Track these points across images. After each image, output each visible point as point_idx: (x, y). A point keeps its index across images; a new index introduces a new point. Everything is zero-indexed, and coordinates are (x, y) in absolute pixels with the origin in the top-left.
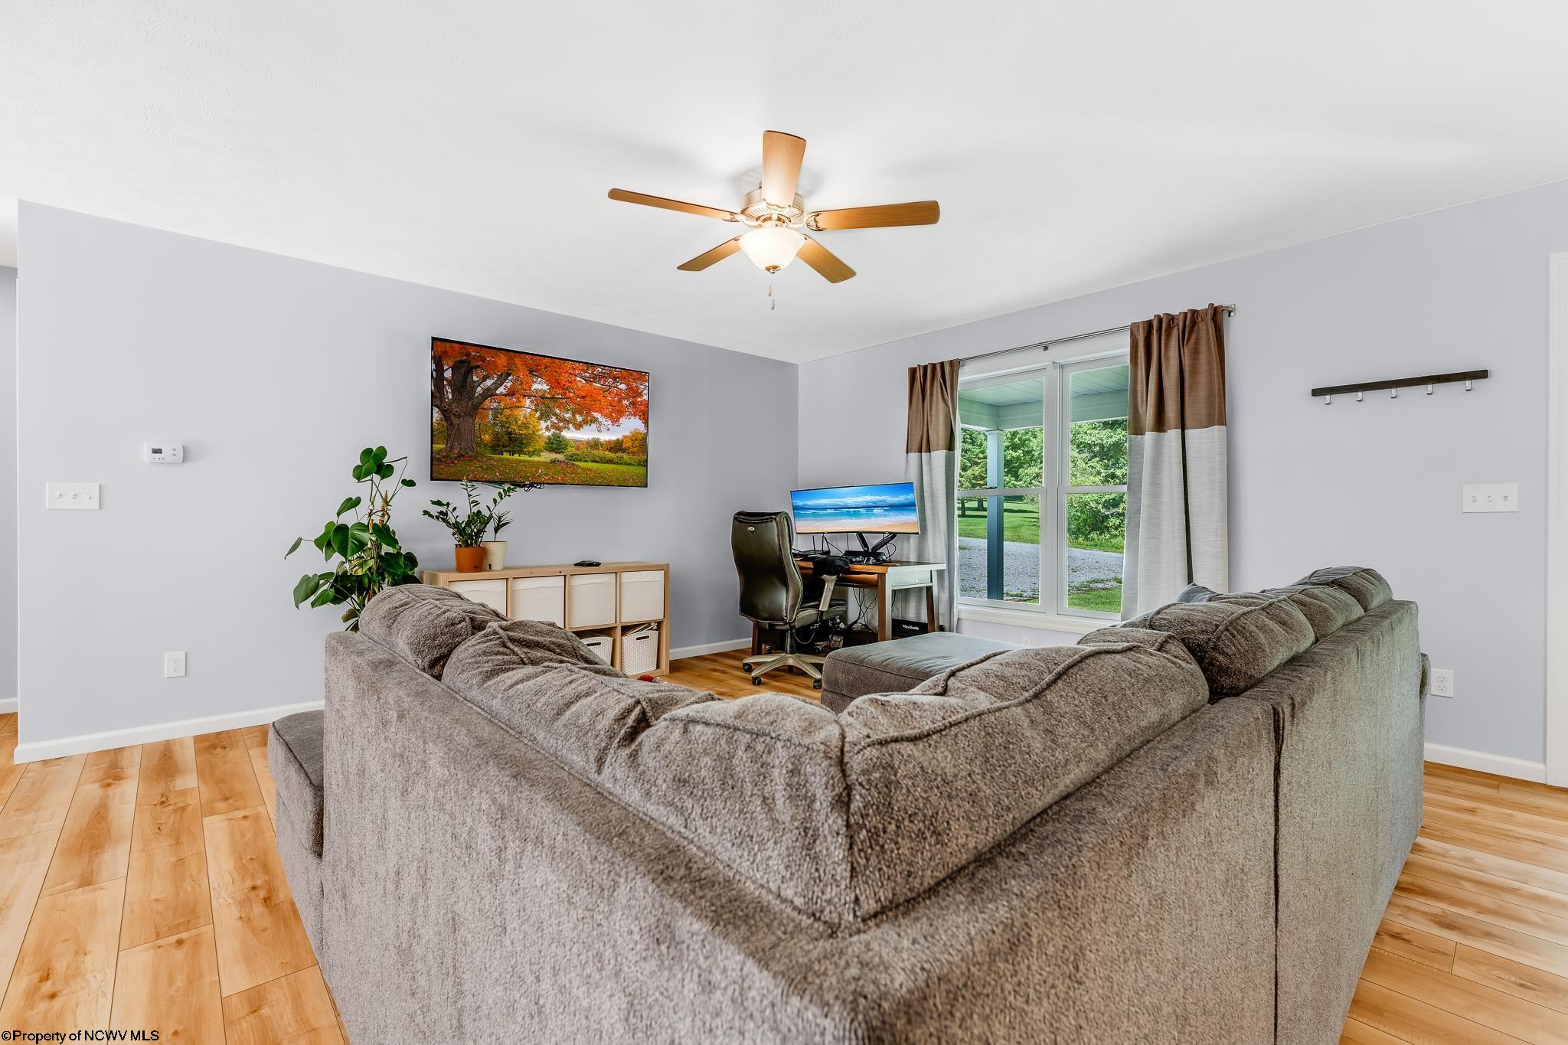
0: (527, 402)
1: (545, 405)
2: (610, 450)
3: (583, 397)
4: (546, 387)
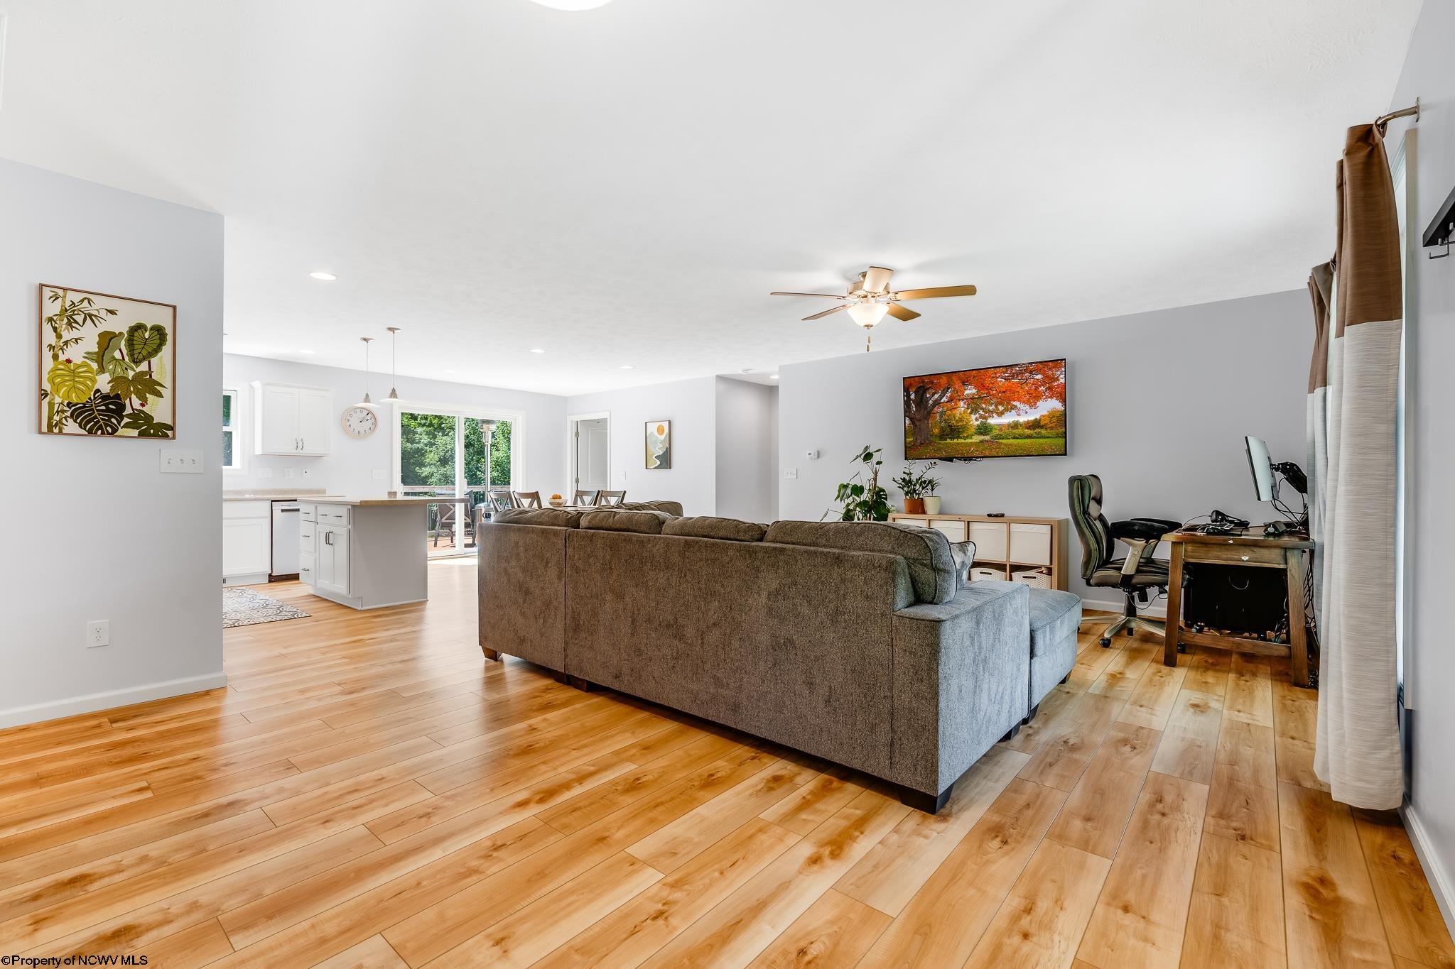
0: (962, 403)
1: (974, 404)
2: (1029, 428)
3: (1004, 392)
4: (974, 391)
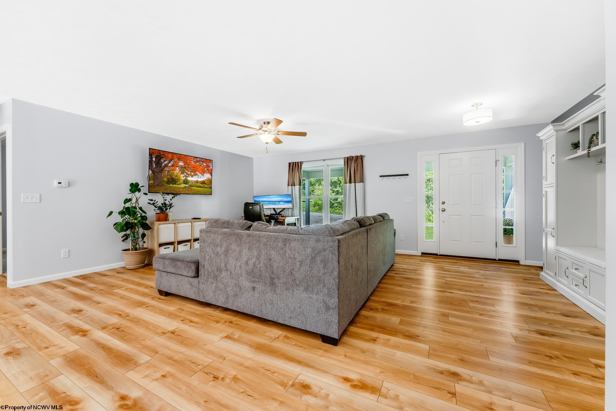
0: (177, 168)
1: (183, 170)
2: (201, 183)
3: (194, 167)
4: (183, 164)
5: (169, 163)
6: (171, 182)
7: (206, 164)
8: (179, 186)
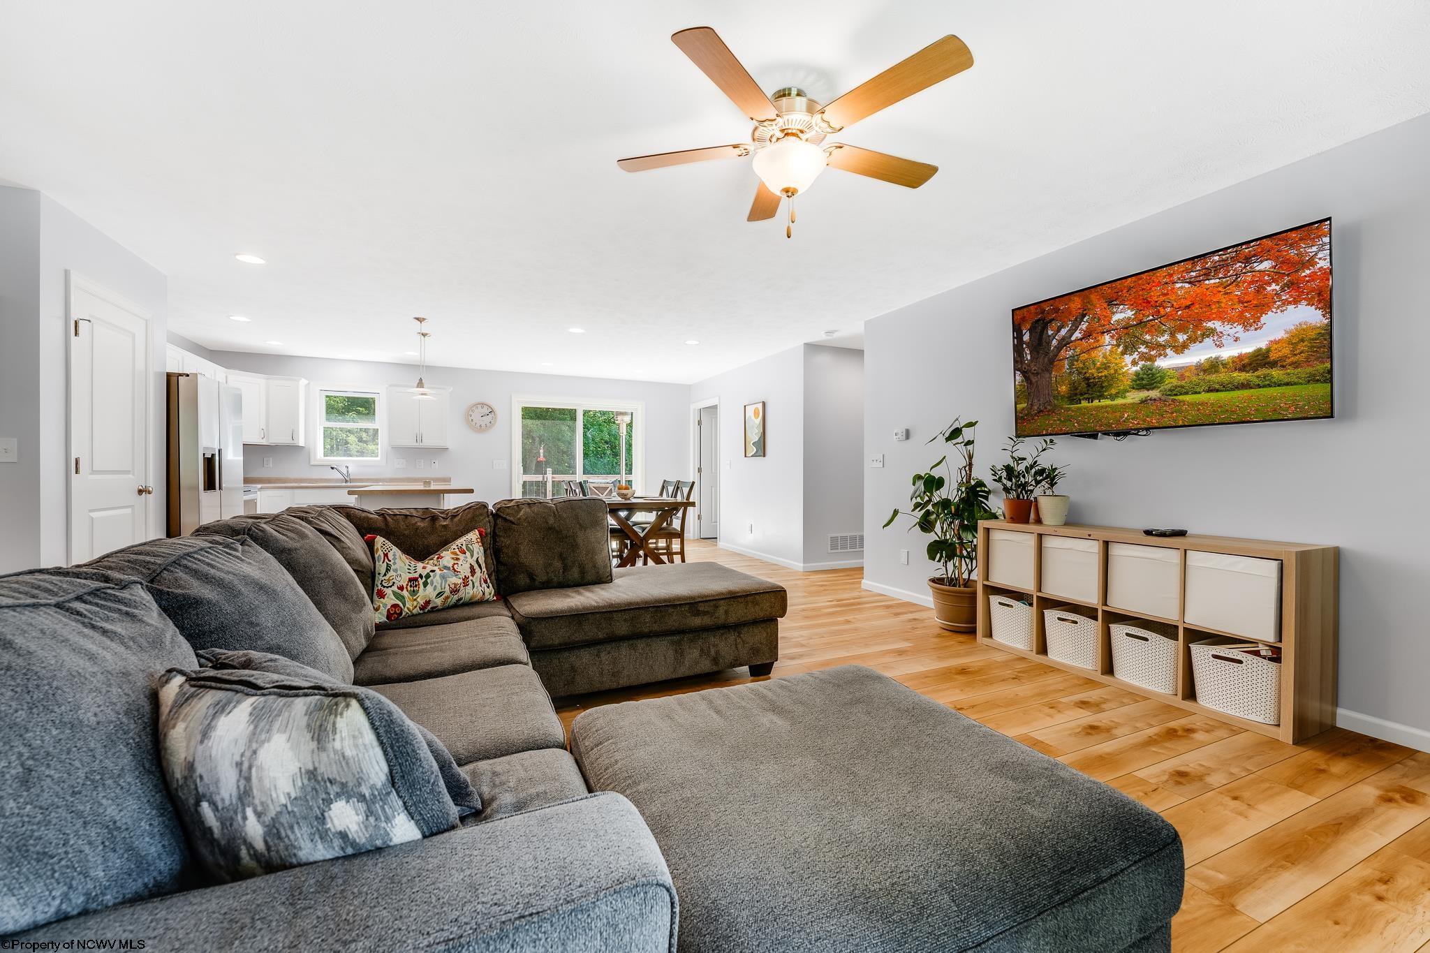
0: (1107, 338)
1: (1129, 337)
2: (1243, 369)
4: (1130, 314)
5: (1072, 332)
6: (1081, 394)
7: (1276, 259)
8: (1116, 402)
